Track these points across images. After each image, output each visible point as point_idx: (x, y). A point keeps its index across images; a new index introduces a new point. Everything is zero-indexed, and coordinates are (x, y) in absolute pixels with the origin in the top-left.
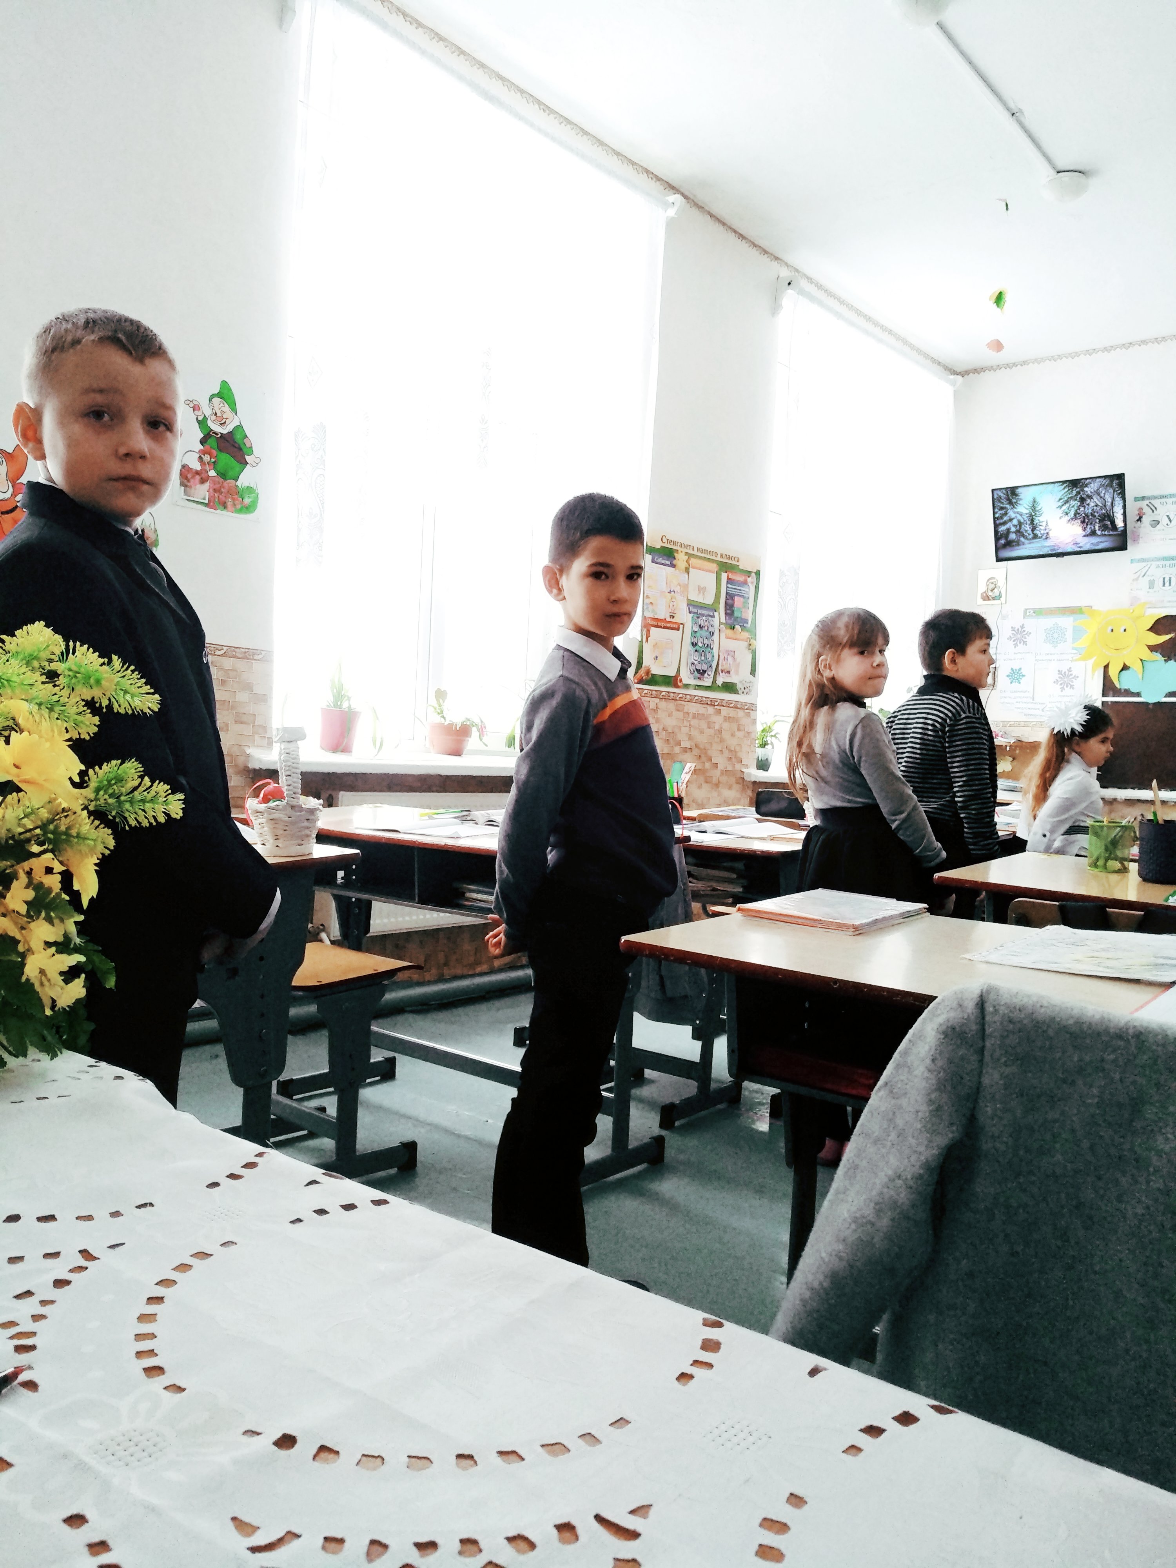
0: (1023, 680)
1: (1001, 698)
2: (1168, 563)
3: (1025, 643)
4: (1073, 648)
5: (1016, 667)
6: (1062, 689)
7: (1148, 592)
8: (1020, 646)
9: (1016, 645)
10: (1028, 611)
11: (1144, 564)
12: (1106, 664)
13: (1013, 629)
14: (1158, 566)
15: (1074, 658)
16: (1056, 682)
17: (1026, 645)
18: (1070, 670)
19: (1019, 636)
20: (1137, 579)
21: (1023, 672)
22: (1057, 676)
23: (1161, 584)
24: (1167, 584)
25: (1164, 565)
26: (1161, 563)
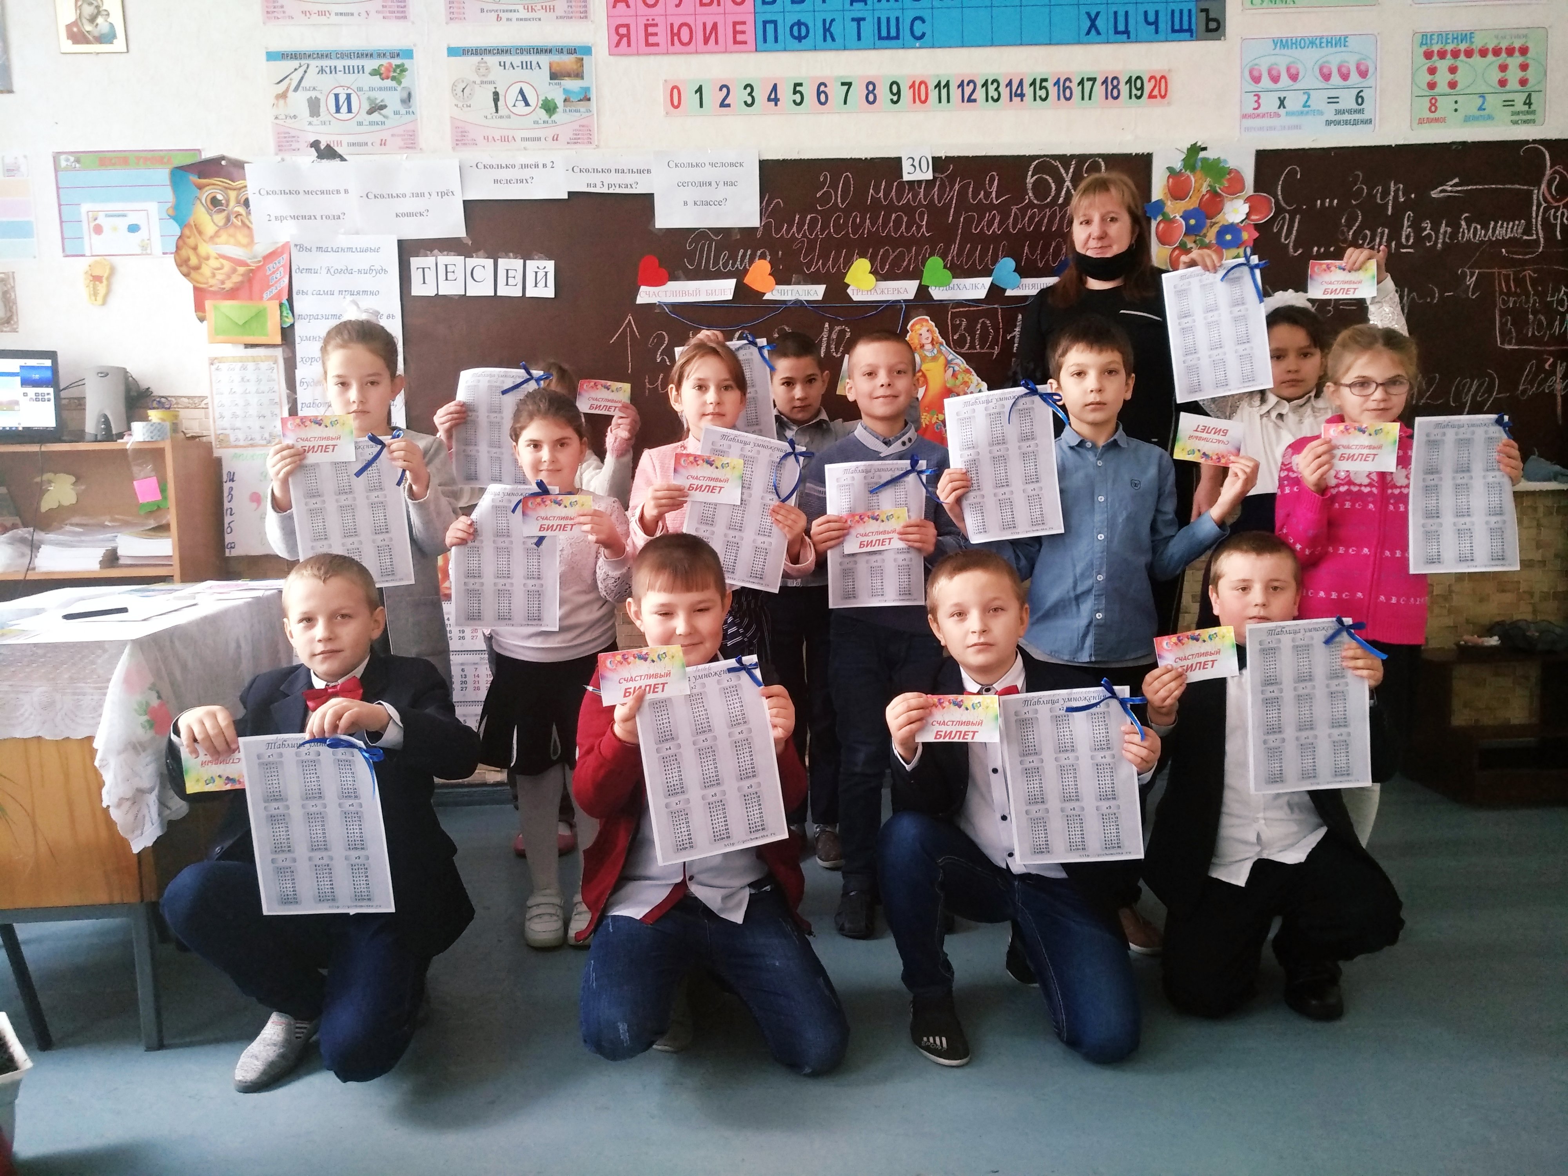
2: (340, 64)
7: (310, 123)
11: (295, 63)
14: (322, 71)
20: (283, 96)
23: (333, 109)
24: (344, 109)
25: (333, 68)
26: (326, 63)
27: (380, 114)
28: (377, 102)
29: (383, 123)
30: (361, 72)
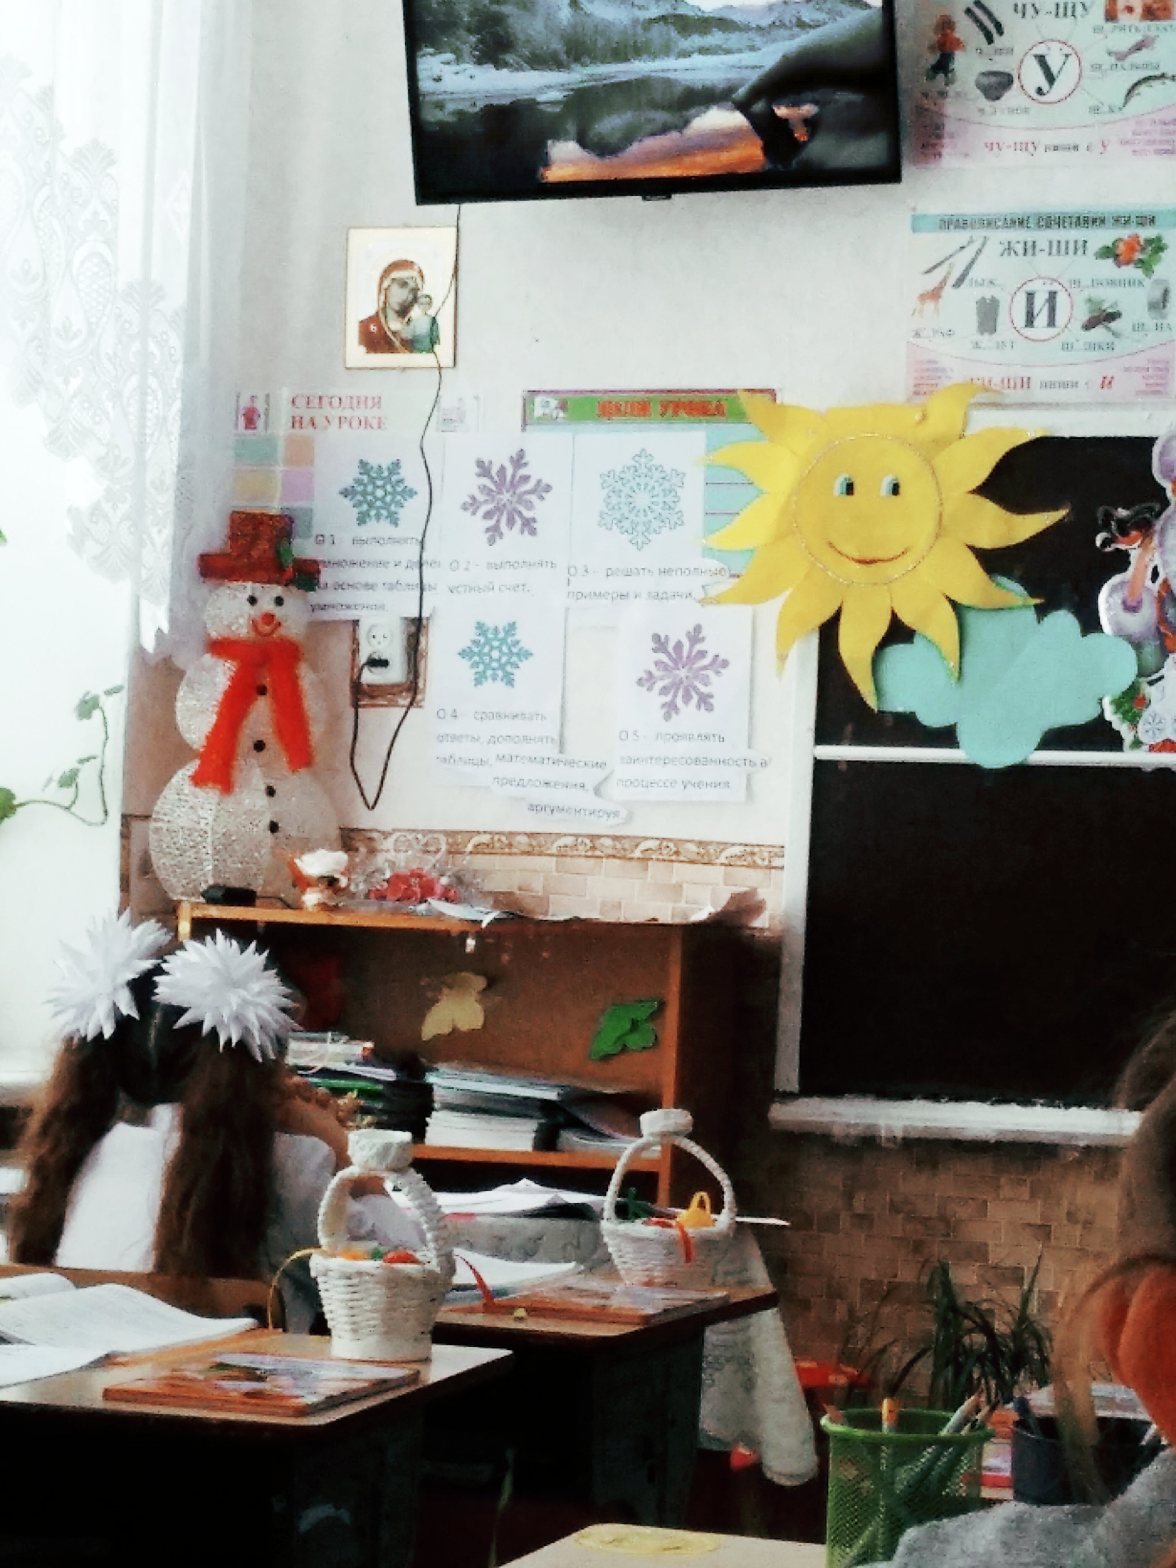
0: (523, 672)
1: (442, 738)
2: (1043, 237)
3: (529, 525)
4: (708, 552)
5: (496, 620)
6: (671, 709)
7: (977, 346)
8: (512, 536)
9: (494, 533)
10: (538, 400)
11: (960, 237)
12: (827, 614)
13: (484, 469)
14: (1009, 250)
15: (713, 592)
16: (647, 681)
17: (533, 532)
18: (696, 636)
19: (506, 496)
20: (934, 295)
21: (525, 637)
22: (648, 659)
23: (1020, 318)
24: (1042, 319)
25: (1029, 245)
26: (1018, 235)
27: (1108, 329)
28: (1103, 308)
29: (1111, 347)
30: (1080, 252)
